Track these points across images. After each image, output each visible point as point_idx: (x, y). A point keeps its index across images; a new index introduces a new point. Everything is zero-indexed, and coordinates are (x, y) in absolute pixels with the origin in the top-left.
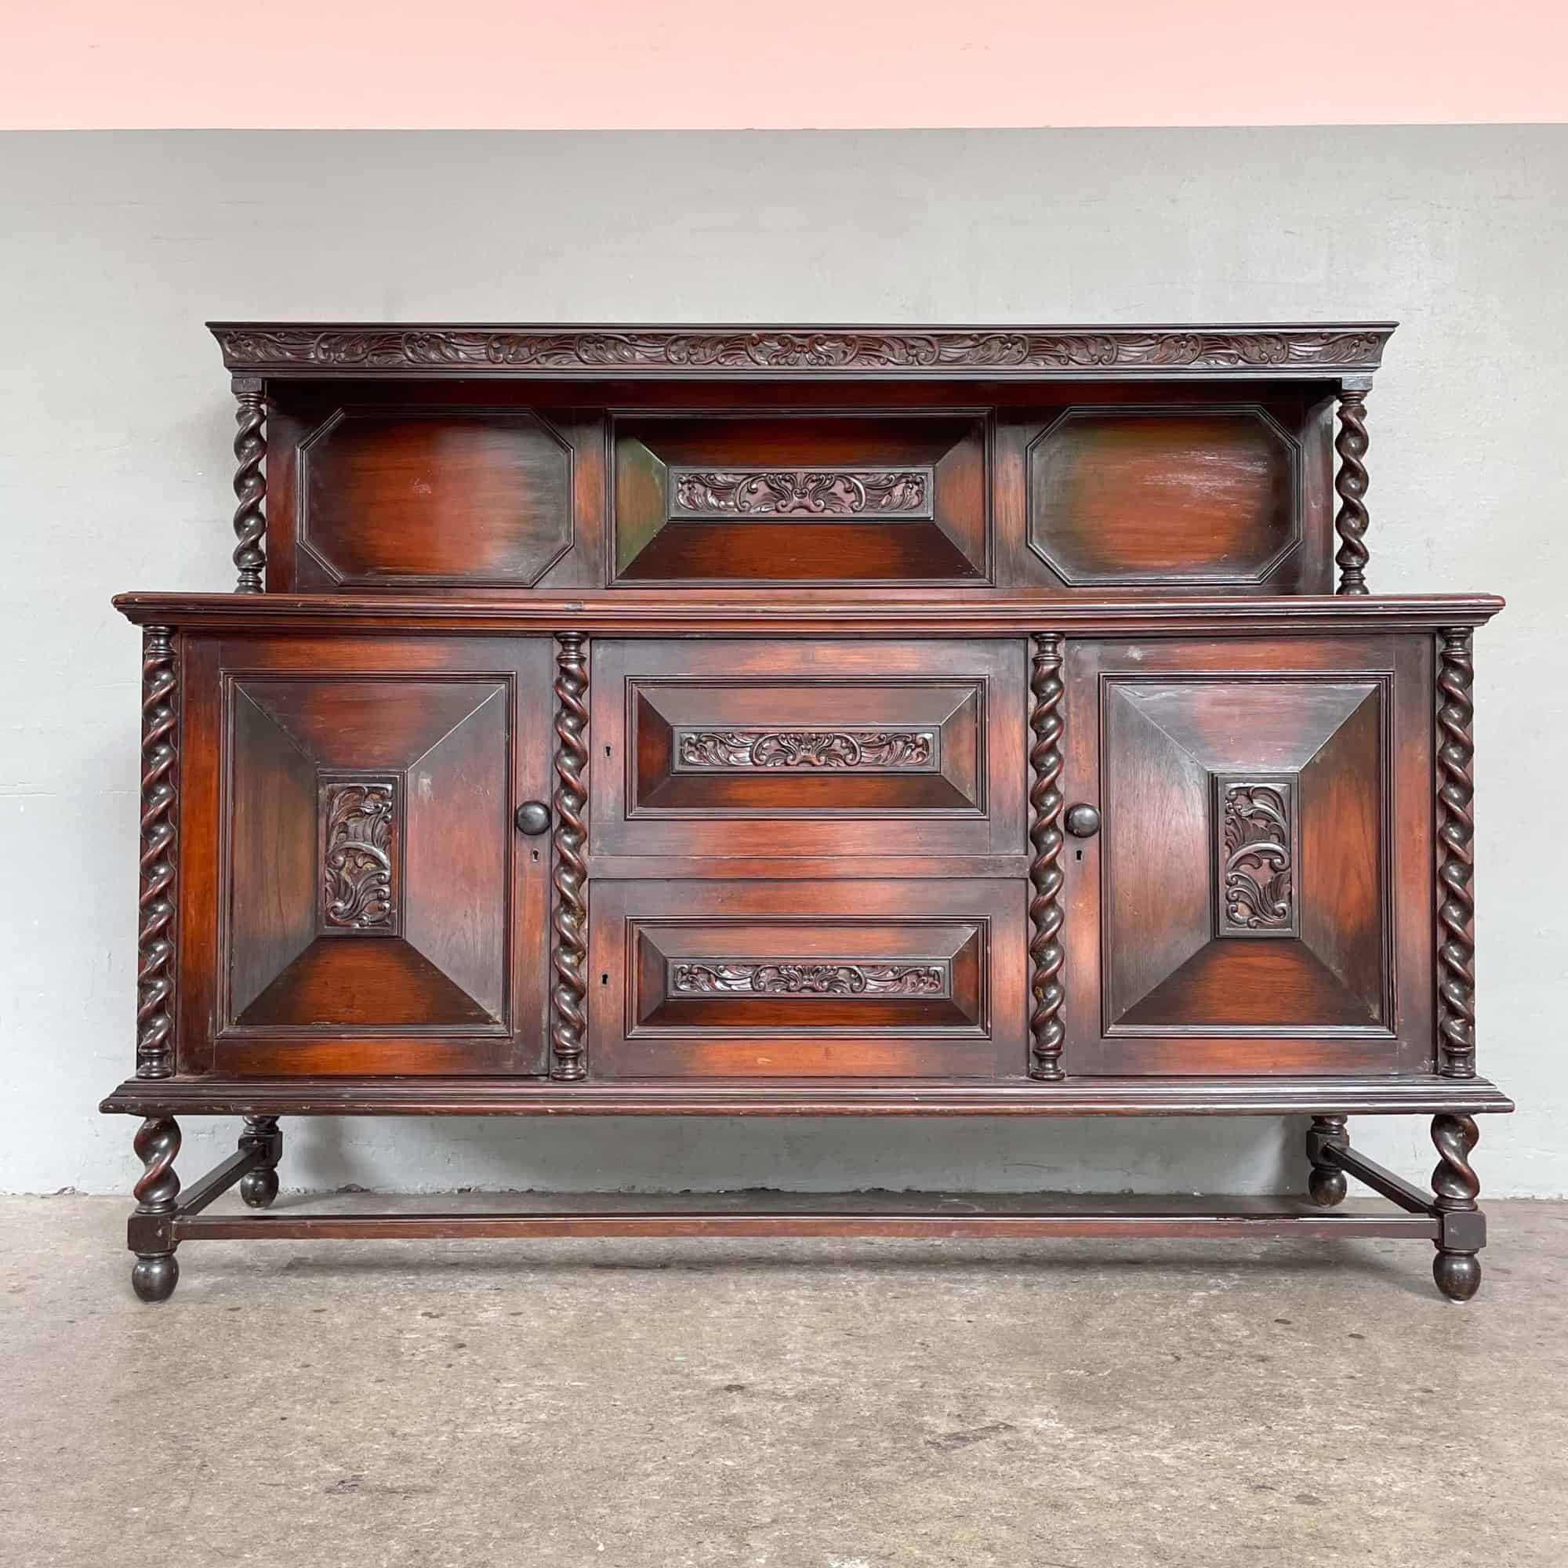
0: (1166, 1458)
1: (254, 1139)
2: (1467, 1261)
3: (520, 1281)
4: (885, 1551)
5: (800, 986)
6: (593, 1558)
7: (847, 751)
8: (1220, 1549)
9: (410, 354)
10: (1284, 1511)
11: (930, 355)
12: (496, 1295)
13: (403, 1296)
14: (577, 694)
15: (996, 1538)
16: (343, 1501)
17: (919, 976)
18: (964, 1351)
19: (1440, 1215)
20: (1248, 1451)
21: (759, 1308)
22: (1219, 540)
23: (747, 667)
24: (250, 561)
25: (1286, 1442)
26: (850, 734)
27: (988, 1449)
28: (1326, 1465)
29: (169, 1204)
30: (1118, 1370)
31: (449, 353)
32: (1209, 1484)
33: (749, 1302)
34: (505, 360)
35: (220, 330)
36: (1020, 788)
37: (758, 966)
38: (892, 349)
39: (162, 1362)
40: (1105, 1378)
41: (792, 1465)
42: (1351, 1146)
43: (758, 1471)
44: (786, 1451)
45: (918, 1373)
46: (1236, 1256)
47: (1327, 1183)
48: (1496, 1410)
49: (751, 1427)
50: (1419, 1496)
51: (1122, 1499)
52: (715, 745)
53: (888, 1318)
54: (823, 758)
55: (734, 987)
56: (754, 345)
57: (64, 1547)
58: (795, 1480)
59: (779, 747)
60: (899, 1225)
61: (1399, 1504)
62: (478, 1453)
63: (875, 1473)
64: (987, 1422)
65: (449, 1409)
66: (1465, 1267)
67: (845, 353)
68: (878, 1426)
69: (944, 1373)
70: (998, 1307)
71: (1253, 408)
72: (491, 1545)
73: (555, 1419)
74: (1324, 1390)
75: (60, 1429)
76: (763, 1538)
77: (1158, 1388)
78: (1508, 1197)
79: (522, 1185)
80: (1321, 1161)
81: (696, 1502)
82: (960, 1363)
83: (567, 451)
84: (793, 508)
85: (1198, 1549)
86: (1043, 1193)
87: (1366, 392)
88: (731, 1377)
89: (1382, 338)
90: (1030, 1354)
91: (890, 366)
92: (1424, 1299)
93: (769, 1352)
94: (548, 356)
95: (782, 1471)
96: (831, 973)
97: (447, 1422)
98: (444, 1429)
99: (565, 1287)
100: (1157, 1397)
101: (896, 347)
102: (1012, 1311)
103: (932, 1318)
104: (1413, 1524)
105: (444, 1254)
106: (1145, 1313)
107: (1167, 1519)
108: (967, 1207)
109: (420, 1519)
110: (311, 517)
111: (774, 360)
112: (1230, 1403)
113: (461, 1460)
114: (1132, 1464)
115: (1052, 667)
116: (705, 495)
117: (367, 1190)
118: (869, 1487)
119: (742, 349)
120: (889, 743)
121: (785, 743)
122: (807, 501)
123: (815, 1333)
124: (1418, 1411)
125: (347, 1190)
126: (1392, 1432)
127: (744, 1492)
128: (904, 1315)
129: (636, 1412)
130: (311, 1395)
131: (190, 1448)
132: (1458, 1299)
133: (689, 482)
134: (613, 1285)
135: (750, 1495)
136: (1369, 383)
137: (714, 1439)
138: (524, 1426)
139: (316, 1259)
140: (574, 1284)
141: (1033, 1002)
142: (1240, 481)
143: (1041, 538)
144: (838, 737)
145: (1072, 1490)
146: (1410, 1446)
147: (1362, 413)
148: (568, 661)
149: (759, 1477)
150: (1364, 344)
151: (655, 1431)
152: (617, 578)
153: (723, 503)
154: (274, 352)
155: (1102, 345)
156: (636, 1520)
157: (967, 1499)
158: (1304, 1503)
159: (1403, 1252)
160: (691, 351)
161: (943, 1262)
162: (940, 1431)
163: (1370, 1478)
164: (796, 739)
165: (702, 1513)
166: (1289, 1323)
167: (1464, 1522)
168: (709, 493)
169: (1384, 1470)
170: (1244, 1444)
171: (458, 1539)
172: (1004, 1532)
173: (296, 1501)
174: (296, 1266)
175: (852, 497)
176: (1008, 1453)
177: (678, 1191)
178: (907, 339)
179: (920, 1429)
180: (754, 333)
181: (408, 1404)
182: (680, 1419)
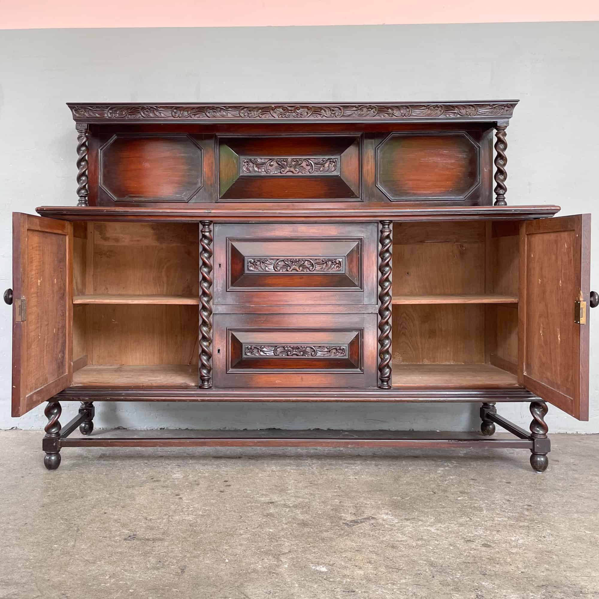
0: (433, 530)
1: (84, 409)
2: (543, 457)
3: (186, 463)
4: (331, 563)
5: (292, 354)
6: (224, 565)
7: (310, 265)
8: (455, 563)
9: (143, 115)
10: (478, 550)
11: (340, 113)
12: (178, 468)
13: (144, 468)
14: (208, 244)
15: (371, 558)
16: (131, 543)
17: (337, 350)
18: (355, 490)
19: (533, 440)
20: (463, 528)
21: (277, 473)
22: (449, 183)
23: (272, 234)
24: (83, 193)
25: (477, 524)
26: (311, 259)
27: (366, 526)
28: (493, 533)
29: (57, 434)
30: (413, 497)
31: (157, 114)
32: (449, 540)
33: (272, 471)
34: (178, 116)
35: (71, 106)
36: (375, 279)
37: (276, 346)
38: (325, 111)
39: (58, 492)
40: (408, 500)
41: (294, 531)
42: (497, 413)
43: (282, 533)
44: (292, 526)
45: (337, 497)
46: (455, 455)
47: (488, 427)
48: (556, 513)
49: (278, 517)
50: (528, 545)
51: (417, 545)
52: (260, 263)
53: (325, 477)
54: (301, 268)
55: (267, 354)
56: (273, 110)
57: (31, 559)
58: (295, 537)
59: (284, 264)
60: (328, 443)
61: (521, 548)
62: (178, 526)
63: (325, 534)
64: (365, 516)
65: (165, 510)
66: (542, 459)
67: (307, 113)
68: (325, 518)
69: (348, 498)
70: (366, 473)
71: (463, 133)
72: (186, 560)
73: (205, 514)
74: (490, 505)
75: (24, 516)
76: (286, 557)
77: (428, 504)
78: (557, 433)
79: (184, 427)
80: (486, 419)
81: (260, 544)
82: (353, 494)
83: (201, 150)
84: (286, 172)
85: (447, 563)
86: (380, 430)
87: (506, 126)
88: (269, 499)
89: (513, 106)
90: (379, 491)
91: (324, 118)
92: (526, 472)
93: (283, 490)
94: (195, 115)
95: (291, 533)
96: (304, 349)
97: (166, 515)
98: (164, 517)
99: (204, 465)
100: (428, 507)
101: (327, 110)
102: (371, 475)
103: (341, 477)
104: (527, 555)
105: (158, 453)
106: (421, 476)
107: (434, 552)
108: (352, 436)
109: (160, 550)
110: (104, 176)
111: (280, 116)
112: (455, 509)
113: (172, 529)
114: (420, 532)
115: (388, 233)
116: (253, 167)
117: (126, 429)
118: (323, 540)
119: (268, 112)
120: (326, 263)
121: (287, 263)
122: (292, 169)
123: (298, 483)
124: (526, 513)
125: (118, 428)
126: (517, 521)
127: (277, 541)
128: (331, 476)
129: (235, 512)
130: (114, 505)
131: (72, 523)
132: (540, 471)
133: (247, 162)
134: (222, 465)
135: (279, 542)
136: (508, 123)
137: (264, 522)
138: (194, 516)
139: (110, 454)
140: (207, 464)
141: (379, 360)
142: (457, 161)
143: (380, 183)
144: (307, 260)
145: (399, 541)
146: (524, 526)
147: (505, 134)
148: (205, 232)
149: (283, 535)
150: (506, 108)
151: (242, 518)
152: (220, 199)
153: (260, 170)
154: (91, 114)
155: (406, 109)
156: (239, 550)
157: (360, 544)
158: (485, 547)
159: (518, 453)
160: (249, 112)
161: (344, 456)
162: (348, 519)
163: (510, 538)
164: (291, 261)
165: (263, 548)
166: (476, 480)
167: (546, 554)
168: (255, 166)
169: (515, 535)
170: (461, 525)
171: (174, 557)
172: (374, 556)
173: (114, 543)
174: (102, 457)
175: (309, 167)
176: (374, 527)
177: (242, 429)
178: (331, 107)
179: (340, 518)
180: (273, 106)
181: (151, 508)
182: (251, 514)
